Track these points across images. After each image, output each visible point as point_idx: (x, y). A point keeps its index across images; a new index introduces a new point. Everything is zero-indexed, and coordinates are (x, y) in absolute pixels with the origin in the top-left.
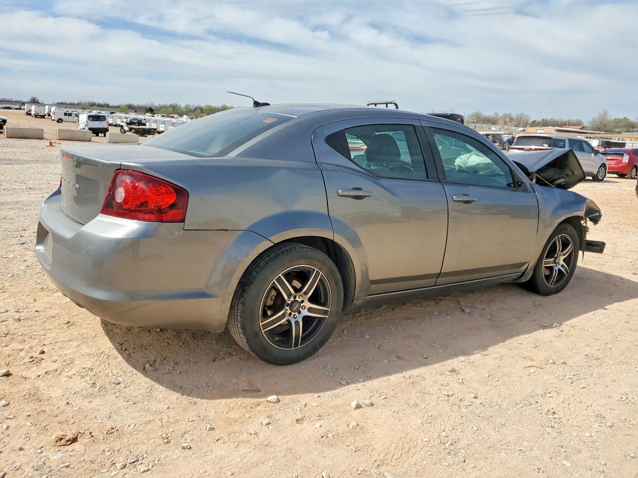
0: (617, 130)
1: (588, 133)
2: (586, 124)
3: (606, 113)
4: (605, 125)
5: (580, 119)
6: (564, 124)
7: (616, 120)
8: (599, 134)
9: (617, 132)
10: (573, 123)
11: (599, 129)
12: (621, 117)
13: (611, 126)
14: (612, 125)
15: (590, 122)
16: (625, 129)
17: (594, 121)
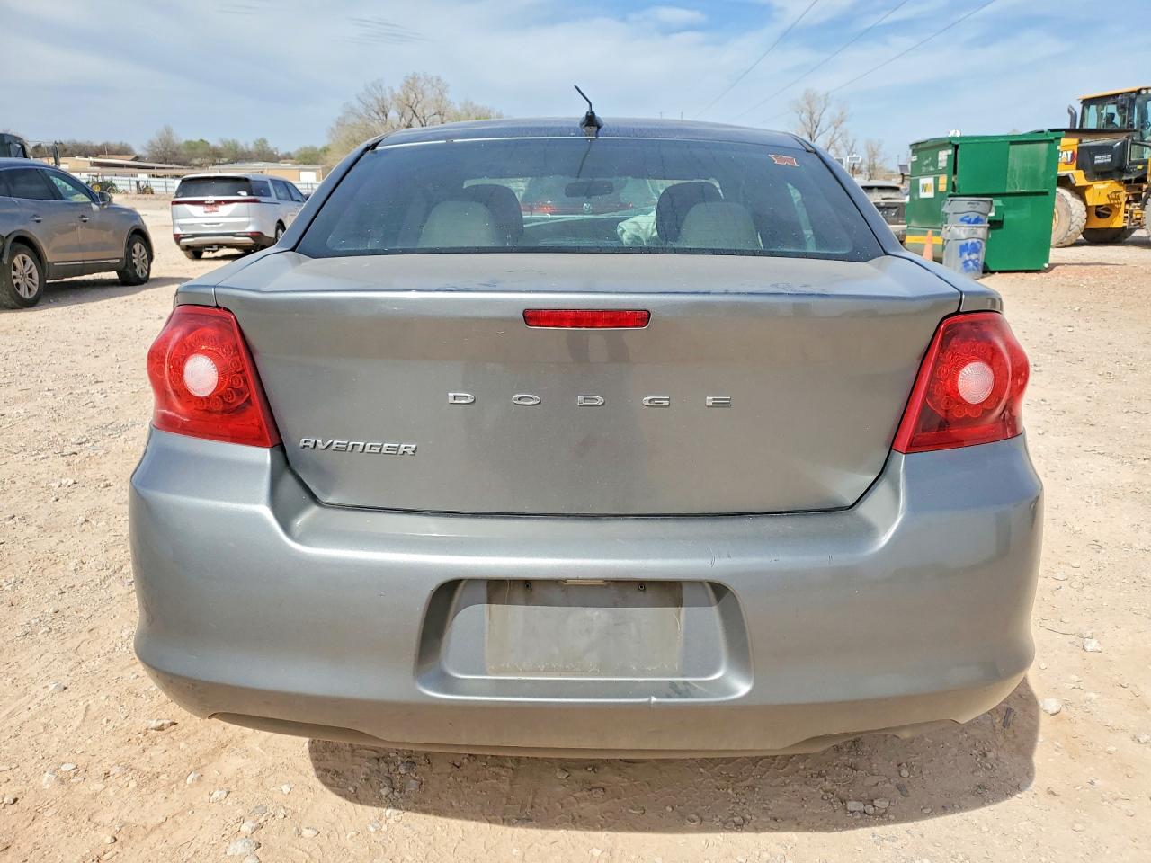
0: (196, 161)
1: (153, 168)
2: (138, 151)
3: (169, 132)
4: (175, 154)
5: (125, 142)
6: (99, 151)
7: (189, 143)
8: (172, 168)
9: (197, 165)
10: (117, 148)
11: (165, 161)
12: (196, 139)
13: (185, 155)
14: (185, 152)
15: (146, 147)
16: (207, 160)
17: (152, 144)
